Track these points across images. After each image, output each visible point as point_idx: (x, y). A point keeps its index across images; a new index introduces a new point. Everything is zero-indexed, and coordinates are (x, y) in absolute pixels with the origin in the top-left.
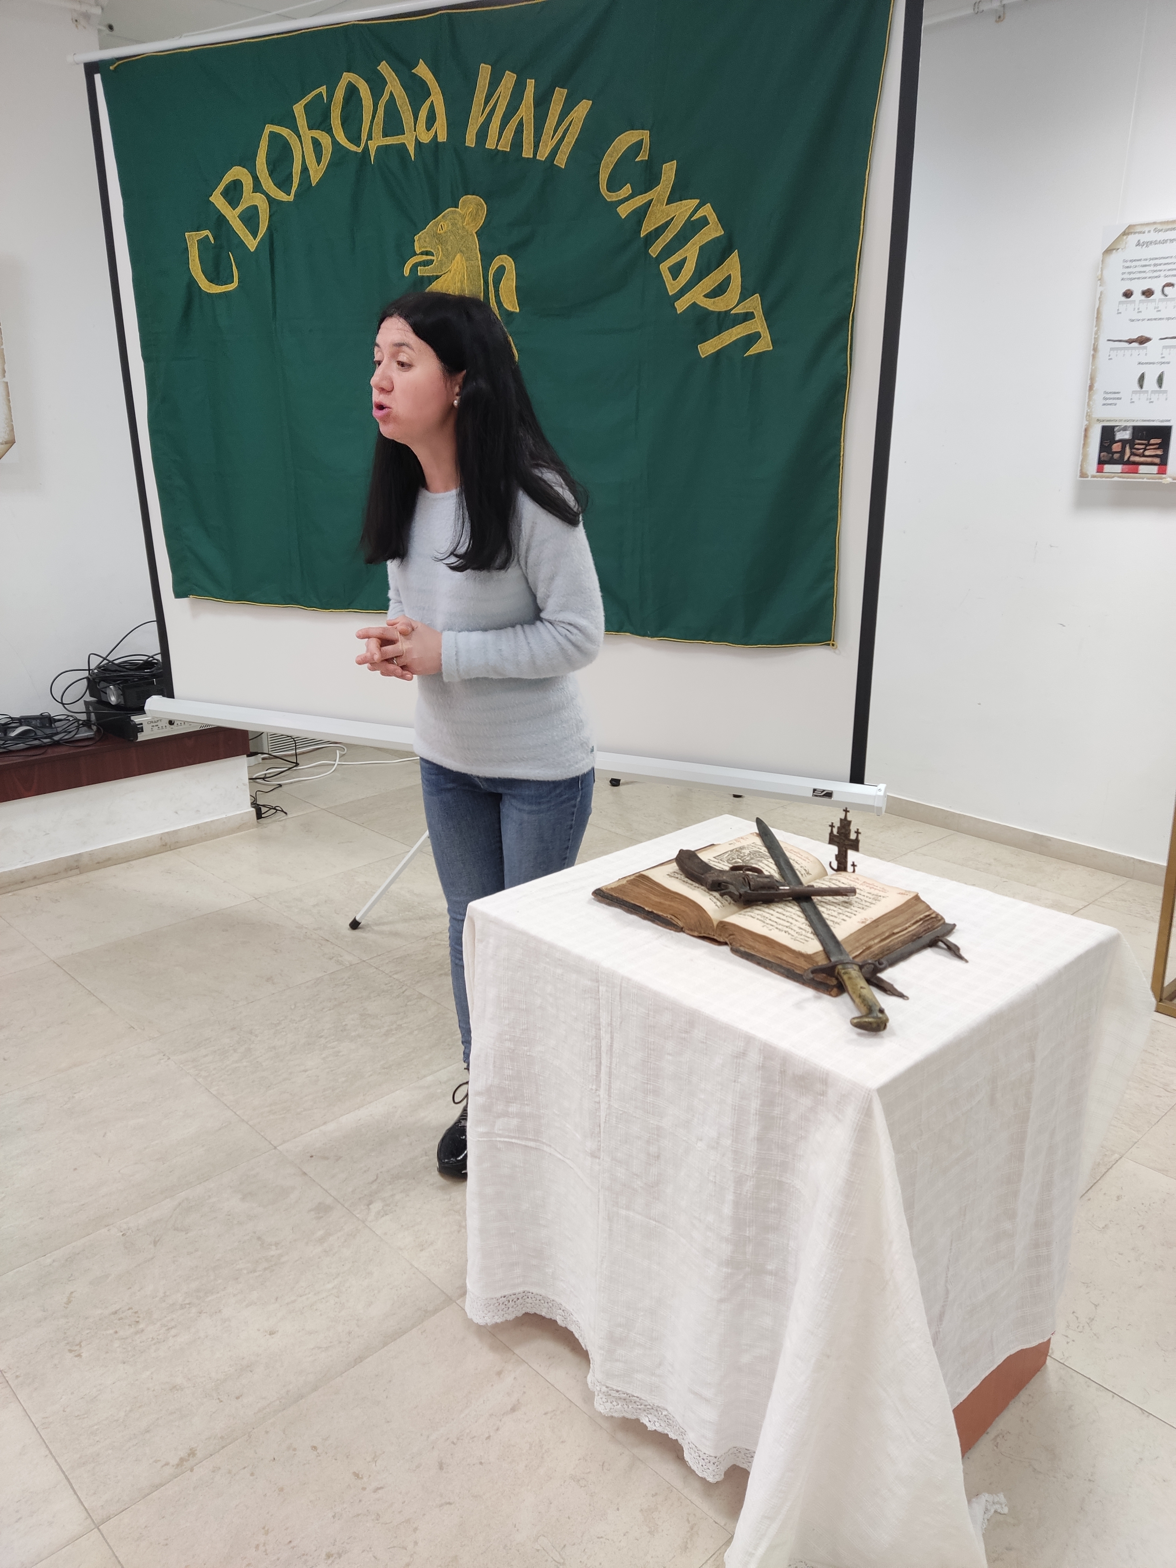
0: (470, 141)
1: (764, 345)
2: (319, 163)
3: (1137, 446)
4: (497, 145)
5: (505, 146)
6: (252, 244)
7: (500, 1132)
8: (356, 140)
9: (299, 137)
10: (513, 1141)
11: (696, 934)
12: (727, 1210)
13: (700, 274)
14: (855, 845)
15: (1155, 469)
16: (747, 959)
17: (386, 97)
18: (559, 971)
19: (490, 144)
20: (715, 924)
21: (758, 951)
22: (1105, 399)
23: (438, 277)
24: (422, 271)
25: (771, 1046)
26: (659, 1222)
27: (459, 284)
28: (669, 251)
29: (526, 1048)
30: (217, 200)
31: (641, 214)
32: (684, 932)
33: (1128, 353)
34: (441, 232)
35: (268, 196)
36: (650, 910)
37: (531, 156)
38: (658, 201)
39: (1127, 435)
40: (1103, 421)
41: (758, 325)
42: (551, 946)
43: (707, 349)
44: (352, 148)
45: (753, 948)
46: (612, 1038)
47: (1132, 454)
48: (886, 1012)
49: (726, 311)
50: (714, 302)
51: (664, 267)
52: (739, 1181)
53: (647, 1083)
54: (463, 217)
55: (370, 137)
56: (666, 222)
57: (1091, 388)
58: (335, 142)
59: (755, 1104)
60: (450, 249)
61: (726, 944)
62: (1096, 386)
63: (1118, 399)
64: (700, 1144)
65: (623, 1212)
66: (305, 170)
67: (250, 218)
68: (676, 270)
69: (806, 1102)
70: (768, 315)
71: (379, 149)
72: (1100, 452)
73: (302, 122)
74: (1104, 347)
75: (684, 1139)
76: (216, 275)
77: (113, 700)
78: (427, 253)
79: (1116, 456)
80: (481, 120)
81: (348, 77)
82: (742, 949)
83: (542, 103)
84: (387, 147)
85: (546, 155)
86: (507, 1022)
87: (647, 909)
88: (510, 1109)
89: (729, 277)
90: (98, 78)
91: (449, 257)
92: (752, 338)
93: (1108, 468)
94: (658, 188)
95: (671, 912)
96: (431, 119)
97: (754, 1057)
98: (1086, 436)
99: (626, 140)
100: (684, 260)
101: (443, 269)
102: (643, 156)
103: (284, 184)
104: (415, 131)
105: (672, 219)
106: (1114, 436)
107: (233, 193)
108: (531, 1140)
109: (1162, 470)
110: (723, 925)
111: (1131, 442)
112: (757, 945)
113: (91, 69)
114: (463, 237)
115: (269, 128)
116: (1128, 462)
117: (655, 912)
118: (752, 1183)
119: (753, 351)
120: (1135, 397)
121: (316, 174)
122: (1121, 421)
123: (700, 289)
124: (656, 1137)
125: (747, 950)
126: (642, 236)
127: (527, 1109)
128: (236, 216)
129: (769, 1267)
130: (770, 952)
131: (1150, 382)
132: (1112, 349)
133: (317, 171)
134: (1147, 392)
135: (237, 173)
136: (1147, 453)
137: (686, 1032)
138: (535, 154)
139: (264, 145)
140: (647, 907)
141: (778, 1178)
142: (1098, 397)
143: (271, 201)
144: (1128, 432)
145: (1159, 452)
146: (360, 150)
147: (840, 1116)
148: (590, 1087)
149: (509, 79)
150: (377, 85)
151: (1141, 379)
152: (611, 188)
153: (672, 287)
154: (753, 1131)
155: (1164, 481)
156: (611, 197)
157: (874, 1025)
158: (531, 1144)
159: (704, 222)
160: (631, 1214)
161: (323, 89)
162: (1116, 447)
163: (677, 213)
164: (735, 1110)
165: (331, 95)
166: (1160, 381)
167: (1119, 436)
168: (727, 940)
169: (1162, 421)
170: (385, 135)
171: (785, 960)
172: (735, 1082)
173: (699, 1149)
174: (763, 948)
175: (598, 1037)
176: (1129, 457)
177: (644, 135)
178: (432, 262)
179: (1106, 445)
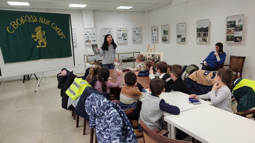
1: (65, 38)
4: (42, 23)
6: (16, 28)
9: (21, 20)
17: (31, 18)
27: (39, 33)
28: (57, 31)
30: (11, 24)
34: (37, 29)
35: (18, 24)
38: (56, 28)
43: (61, 38)
44: (28, 21)
49: (62, 35)
54: (39, 28)
58: (26, 21)
66: (22, 22)
67: (15, 26)
70: (65, 36)
73: (22, 18)
76: (11, 31)
80: (41, 21)
81: (27, 16)
83: (46, 20)
84: (31, 22)
85: (47, 24)
89: (62, 33)
91: (38, 31)
96: (36, 20)
100: (59, 32)
103: (20, 23)
104: (34, 21)
107: (13, 24)
115: (17, 19)
123: (60, 34)
126: (55, 30)
128: (13, 26)
133: (24, 23)
135: (13, 22)
138: (45, 24)
149: (43, 18)
152: (52, 27)
153: (58, 34)
159: (60, 30)
161: (24, 16)
163: (58, 29)
177: (54, 24)
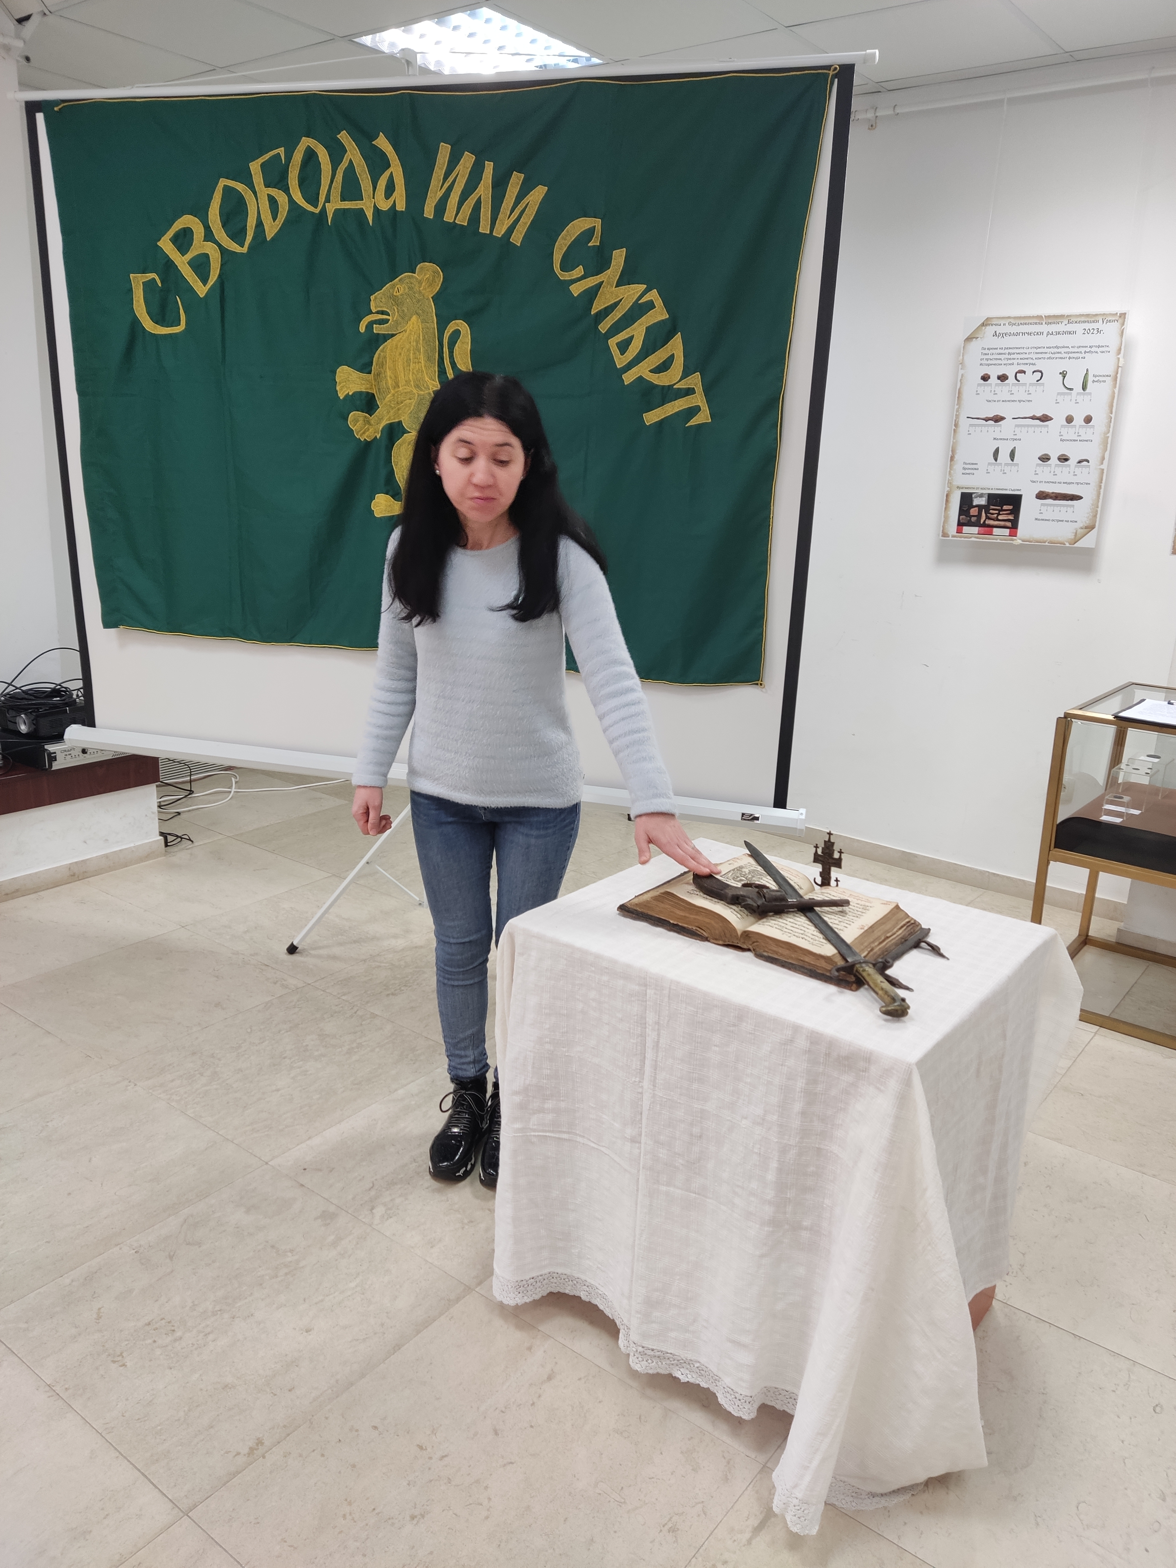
0: (429, 212)
1: (703, 417)
2: (274, 219)
3: (991, 511)
4: (455, 219)
5: (463, 220)
6: (202, 290)
7: (535, 1127)
8: (314, 201)
9: (255, 193)
10: (547, 1134)
11: (721, 942)
12: (771, 1176)
13: (646, 351)
14: (838, 863)
15: (1007, 532)
16: (772, 962)
17: (345, 163)
18: (605, 978)
19: (449, 217)
20: (739, 933)
21: (781, 955)
22: (964, 469)
23: (393, 335)
24: (377, 329)
25: (817, 1033)
26: (699, 1194)
27: (415, 344)
28: (617, 329)
29: (564, 1049)
30: (166, 244)
31: (592, 294)
32: (709, 941)
33: (985, 429)
34: (398, 294)
35: (220, 246)
36: (675, 923)
37: (488, 232)
38: (608, 283)
39: (983, 501)
40: (963, 488)
41: (699, 399)
42: (598, 957)
43: (652, 417)
44: (310, 208)
45: (777, 953)
46: (659, 1035)
47: (987, 518)
48: (907, 1001)
49: (669, 386)
50: (659, 377)
51: (613, 342)
52: (784, 1150)
53: (693, 1073)
54: (420, 282)
55: (328, 200)
56: (615, 303)
57: (952, 458)
58: (291, 201)
59: (800, 1084)
60: (406, 311)
61: (749, 950)
62: (957, 457)
63: (975, 469)
64: (744, 1122)
65: (664, 1188)
66: (260, 224)
67: (201, 266)
68: (624, 346)
69: (847, 1078)
70: (708, 391)
71: (337, 211)
72: (960, 515)
73: (258, 179)
74: (964, 423)
75: (729, 1118)
76: (162, 315)
77: (23, 728)
78: (383, 313)
79: (973, 519)
80: (440, 194)
81: (307, 142)
82: (765, 954)
83: (500, 185)
84: (345, 211)
85: (503, 233)
86: (547, 1026)
87: (672, 922)
88: (546, 1106)
89: (673, 355)
90: (40, 117)
91: (405, 317)
92: (693, 411)
93: (966, 529)
94: (609, 271)
95: (697, 924)
96: (390, 189)
97: (802, 1043)
98: (947, 501)
99: (579, 226)
100: (631, 338)
101: (399, 329)
102: (595, 242)
103: (238, 235)
104: (374, 198)
105: (621, 300)
106: (972, 501)
107: (183, 240)
108: (564, 1132)
109: (1013, 534)
110: (747, 935)
111: (986, 508)
112: (780, 950)
113: (32, 108)
114: (418, 301)
115: (223, 182)
116: (984, 525)
117: (680, 924)
118: (794, 1151)
119: (693, 422)
120: (991, 468)
121: (271, 229)
122: (977, 488)
123: (646, 365)
124: (699, 1119)
125: (770, 955)
126: (592, 313)
127: (563, 1105)
128: (186, 262)
129: (805, 1224)
130: (793, 956)
131: (1004, 456)
132: (971, 425)
133: (272, 227)
134: (1001, 464)
135: (187, 221)
136: (1000, 517)
137: (734, 1025)
138: (492, 230)
139: (217, 197)
140: (672, 920)
141: (817, 1146)
142: (958, 467)
143: (223, 251)
144: (984, 499)
145: (1011, 517)
146: (317, 211)
147: (882, 1088)
148: (633, 1080)
149: (468, 159)
150: (337, 153)
151: (996, 453)
152: (564, 267)
153: (620, 360)
154: (798, 1107)
155: (1014, 542)
156: (564, 276)
157: (900, 1012)
158: (565, 1136)
159: (651, 305)
160: (672, 1189)
161: (281, 151)
162: (974, 511)
163: (626, 296)
164: (782, 1089)
165: (289, 157)
166: (1012, 455)
167: (976, 502)
168: (751, 947)
169: (1014, 490)
170: (343, 199)
171: (807, 962)
172: (782, 1065)
173: (744, 1126)
174: (786, 952)
175: (643, 1035)
176: (985, 521)
177: (597, 223)
178: (387, 321)
179: (965, 509)
